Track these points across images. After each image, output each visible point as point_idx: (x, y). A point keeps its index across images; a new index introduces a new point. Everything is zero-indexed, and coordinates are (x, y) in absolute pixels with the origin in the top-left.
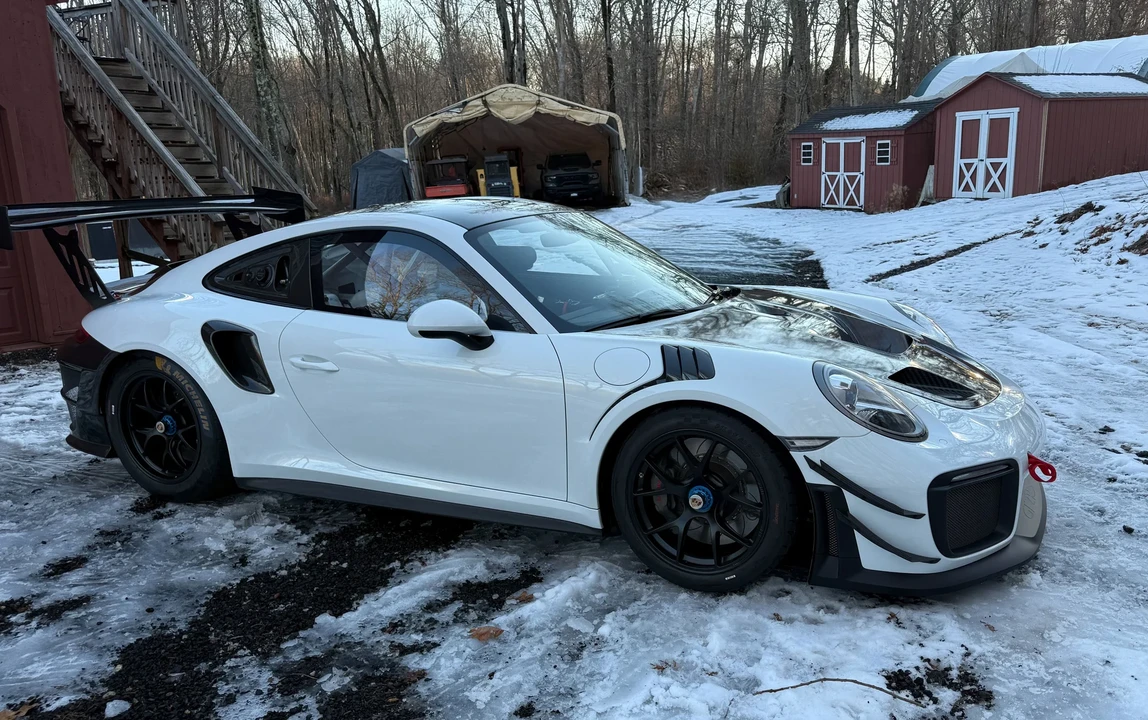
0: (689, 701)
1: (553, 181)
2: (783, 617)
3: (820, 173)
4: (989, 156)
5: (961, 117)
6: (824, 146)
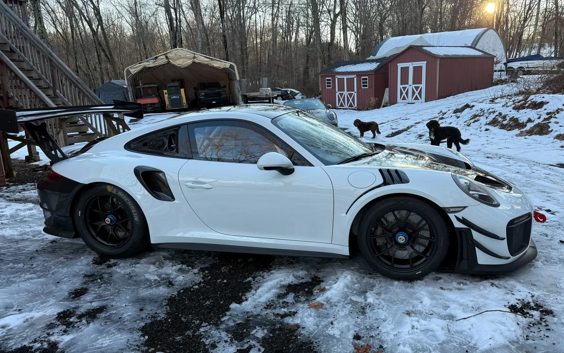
0: (432, 326)
1: (202, 96)
2: (445, 288)
3: (335, 92)
4: (413, 84)
5: (400, 65)
6: (337, 79)
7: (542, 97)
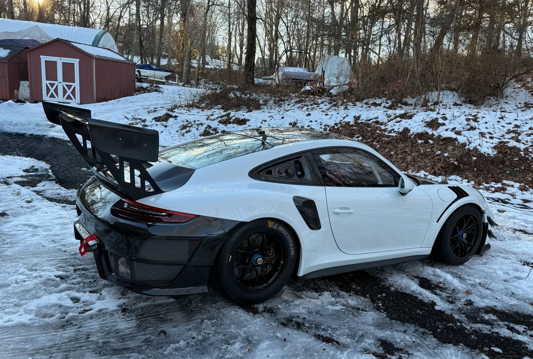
4: (64, 81)
5: (44, 59)
7: (242, 114)
